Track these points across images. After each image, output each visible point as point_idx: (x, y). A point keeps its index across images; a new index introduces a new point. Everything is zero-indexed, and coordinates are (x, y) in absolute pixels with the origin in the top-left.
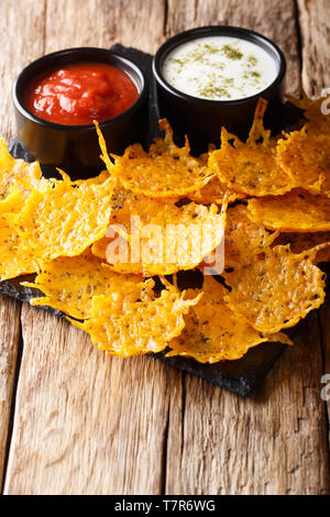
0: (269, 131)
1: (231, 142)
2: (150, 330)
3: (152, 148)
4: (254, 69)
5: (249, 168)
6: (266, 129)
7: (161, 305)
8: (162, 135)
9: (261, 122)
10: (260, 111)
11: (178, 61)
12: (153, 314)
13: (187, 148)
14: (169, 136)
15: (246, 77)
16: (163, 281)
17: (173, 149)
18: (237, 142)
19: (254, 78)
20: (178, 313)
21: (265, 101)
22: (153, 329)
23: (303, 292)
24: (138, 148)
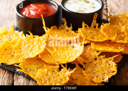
0: (98, 24)
1: (86, 26)
2: (57, 80)
3: (60, 27)
4: (93, 6)
5: (92, 34)
6: (97, 23)
7: (61, 73)
8: (63, 23)
9: (96, 21)
10: (95, 17)
11: (69, 3)
12: (59, 76)
13: (71, 28)
14: (65, 24)
15: (91, 8)
16: (62, 66)
17: (67, 28)
18: (88, 27)
19: (94, 8)
20: (67, 76)
21: (97, 14)
22: (58, 80)
23: (109, 70)
24: (55, 27)
